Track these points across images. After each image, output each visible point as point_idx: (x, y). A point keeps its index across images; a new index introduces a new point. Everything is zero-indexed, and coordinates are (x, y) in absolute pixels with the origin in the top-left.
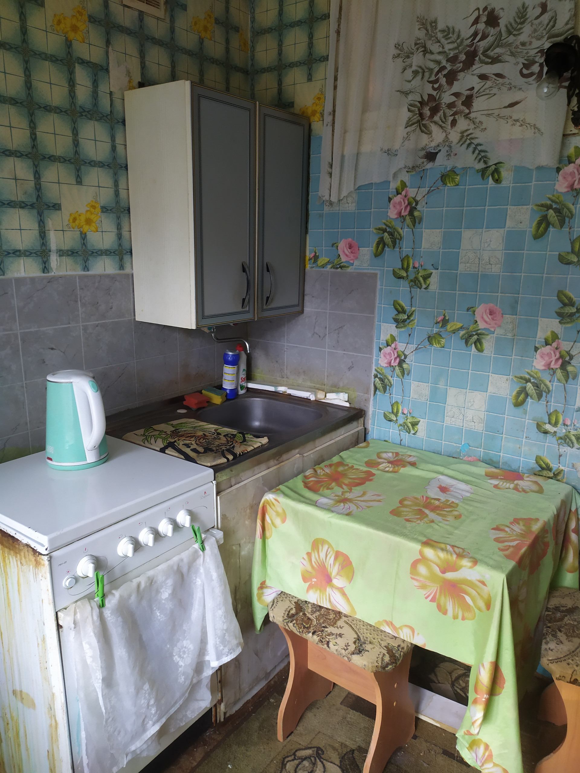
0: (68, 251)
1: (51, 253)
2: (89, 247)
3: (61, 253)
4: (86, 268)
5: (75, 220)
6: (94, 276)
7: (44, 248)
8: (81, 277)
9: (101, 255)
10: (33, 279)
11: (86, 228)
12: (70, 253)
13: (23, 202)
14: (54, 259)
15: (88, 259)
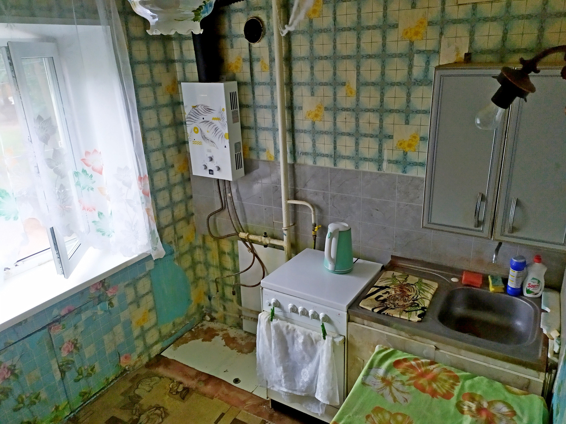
0: (394, 161)
1: (384, 161)
2: (408, 160)
3: (390, 162)
4: (404, 172)
5: (401, 144)
6: (408, 177)
7: (380, 158)
8: (399, 176)
9: (416, 165)
10: (371, 173)
11: (407, 149)
12: (395, 162)
13: (372, 134)
14: (385, 165)
15: (406, 167)
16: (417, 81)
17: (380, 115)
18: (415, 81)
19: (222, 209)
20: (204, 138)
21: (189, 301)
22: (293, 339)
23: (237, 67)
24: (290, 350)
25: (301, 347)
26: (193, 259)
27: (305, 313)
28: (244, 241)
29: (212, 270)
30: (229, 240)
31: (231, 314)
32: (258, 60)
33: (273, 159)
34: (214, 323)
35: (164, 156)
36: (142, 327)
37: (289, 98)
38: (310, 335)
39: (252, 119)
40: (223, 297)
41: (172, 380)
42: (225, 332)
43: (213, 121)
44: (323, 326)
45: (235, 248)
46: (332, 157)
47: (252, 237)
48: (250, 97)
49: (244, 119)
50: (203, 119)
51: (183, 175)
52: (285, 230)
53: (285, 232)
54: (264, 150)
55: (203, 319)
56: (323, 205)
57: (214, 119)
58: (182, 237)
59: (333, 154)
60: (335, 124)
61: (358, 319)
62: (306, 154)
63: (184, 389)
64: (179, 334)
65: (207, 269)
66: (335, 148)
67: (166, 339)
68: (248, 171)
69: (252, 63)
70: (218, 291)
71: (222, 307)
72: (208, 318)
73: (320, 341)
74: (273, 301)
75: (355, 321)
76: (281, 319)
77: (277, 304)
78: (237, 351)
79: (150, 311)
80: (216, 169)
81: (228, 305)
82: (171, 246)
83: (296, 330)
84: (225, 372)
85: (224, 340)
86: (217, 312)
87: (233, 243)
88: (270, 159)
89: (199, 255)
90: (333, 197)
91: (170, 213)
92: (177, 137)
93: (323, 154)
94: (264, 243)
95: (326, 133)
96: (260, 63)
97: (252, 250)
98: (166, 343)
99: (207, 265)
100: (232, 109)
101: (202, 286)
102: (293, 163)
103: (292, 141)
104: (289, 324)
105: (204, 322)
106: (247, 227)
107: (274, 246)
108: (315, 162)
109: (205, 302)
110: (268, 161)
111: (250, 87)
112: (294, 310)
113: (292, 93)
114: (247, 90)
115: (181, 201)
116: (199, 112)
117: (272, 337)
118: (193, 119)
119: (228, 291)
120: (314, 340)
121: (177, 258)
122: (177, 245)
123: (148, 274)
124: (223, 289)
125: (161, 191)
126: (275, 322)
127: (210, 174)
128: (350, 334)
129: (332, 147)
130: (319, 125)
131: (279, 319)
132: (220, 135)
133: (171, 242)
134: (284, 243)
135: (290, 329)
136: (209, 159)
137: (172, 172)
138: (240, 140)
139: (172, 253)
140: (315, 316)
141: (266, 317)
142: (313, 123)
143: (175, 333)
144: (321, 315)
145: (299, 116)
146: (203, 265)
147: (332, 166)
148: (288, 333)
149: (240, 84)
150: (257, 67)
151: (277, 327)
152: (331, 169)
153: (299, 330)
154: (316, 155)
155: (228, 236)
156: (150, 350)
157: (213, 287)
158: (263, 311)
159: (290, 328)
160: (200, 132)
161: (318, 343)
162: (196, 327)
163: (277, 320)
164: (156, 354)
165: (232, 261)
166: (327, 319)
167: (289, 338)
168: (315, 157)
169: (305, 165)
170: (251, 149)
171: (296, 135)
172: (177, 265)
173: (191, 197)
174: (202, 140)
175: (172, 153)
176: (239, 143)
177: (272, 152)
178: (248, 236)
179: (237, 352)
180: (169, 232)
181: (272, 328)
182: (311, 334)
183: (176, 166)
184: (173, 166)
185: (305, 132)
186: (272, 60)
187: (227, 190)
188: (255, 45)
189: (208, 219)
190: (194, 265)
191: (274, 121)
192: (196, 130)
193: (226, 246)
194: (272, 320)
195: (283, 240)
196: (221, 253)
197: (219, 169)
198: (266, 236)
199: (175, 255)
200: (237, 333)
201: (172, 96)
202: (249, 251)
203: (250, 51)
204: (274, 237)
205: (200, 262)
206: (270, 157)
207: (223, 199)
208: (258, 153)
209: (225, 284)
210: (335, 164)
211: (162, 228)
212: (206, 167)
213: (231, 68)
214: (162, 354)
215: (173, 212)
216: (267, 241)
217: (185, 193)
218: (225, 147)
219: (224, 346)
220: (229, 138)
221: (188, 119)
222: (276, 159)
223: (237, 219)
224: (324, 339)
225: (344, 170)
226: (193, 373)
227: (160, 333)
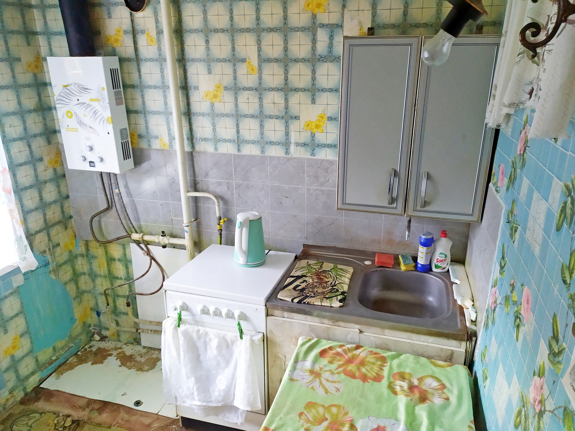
0: (302, 143)
1: (291, 144)
2: (316, 142)
3: (297, 144)
4: (313, 154)
5: (308, 125)
6: (317, 160)
7: (287, 141)
8: (308, 160)
9: (324, 147)
10: (278, 158)
11: (315, 130)
12: (303, 145)
13: (277, 116)
14: (292, 148)
15: (314, 149)
16: (322, 57)
17: (285, 94)
18: (320, 57)
19: (108, 208)
20: (81, 123)
21: (72, 320)
22: (206, 344)
23: (117, 40)
24: (202, 358)
25: (215, 352)
26: (74, 270)
27: (218, 313)
28: (138, 243)
29: (99, 281)
30: (119, 244)
31: (126, 329)
32: (143, 32)
33: (167, 147)
34: (105, 342)
35: (29, 146)
36: (12, 357)
37: (183, 76)
38: (225, 336)
39: (139, 101)
40: (115, 311)
41: (56, 414)
42: (119, 351)
43: (91, 103)
44: (239, 324)
45: (127, 253)
46: (235, 142)
47: (147, 238)
48: (136, 75)
49: (130, 101)
50: (78, 100)
51: (55, 170)
52: (187, 226)
53: (186, 229)
54: (156, 137)
55: (91, 338)
56: (227, 196)
57: (91, 100)
58: (58, 245)
59: (236, 138)
60: (236, 105)
61: (277, 312)
62: (205, 140)
63: (73, 422)
64: (62, 360)
65: (94, 281)
66: (238, 132)
67: (46, 368)
68: (137, 163)
69: (135, 35)
70: (108, 305)
71: (115, 322)
72: (97, 337)
73: (237, 342)
74: (179, 304)
75: (274, 315)
76: (190, 324)
77: (185, 307)
78: (136, 369)
79: (22, 336)
80: (99, 160)
81: (122, 319)
82: (45, 256)
83: (208, 333)
84: (123, 395)
85: (118, 360)
86: (107, 329)
87: (124, 247)
88: (163, 148)
89: (81, 265)
90: (239, 186)
91: (41, 216)
92: (45, 125)
93: (225, 139)
94: (163, 243)
95: (226, 115)
96: (145, 35)
97: (148, 253)
98: (46, 372)
99: (93, 276)
100: (114, 89)
101: (88, 301)
102: (191, 150)
103: (188, 126)
104: (200, 327)
105: (93, 343)
106: (140, 227)
107: (174, 246)
108: (216, 149)
109: (93, 319)
110: (162, 150)
111: (135, 64)
112: (205, 311)
113: (185, 72)
114: (132, 67)
115: (55, 202)
116: (71, 92)
117: (181, 346)
118: (65, 101)
119: (121, 303)
120: (229, 341)
121: (54, 270)
122: (53, 254)
123: (17, 291)
124: (114, 301)
125: (27, 189)
126: (182, 327)
127: (90, 166)
128: (270, 330)
129: (235, 130)
130: (219, 107)
131: (187, 324)
132: (101, 120)
133: (45, 252)
134: (187, 241)
135: (202, 334)
136: (88, 149)
137: (41, 167)
138: (126, 126)
139: (47, 264)
140: (230, 315)
141: (172, 324)
142: (212, 105)
143: (56, 360)
144: (237, 314)
145: (195, 97)
146: (87, 277)
147: (236, 152)
148: (199, 338)
149: (121, 60)
150: (142, 40)
151: (186, 334)
152: (234, 155)
153: (212, 333)
154: (217, 140)
155: (118, 239)
156: (26, 383)
157: (102, 301)
158: (168, 317)
159: (201, 332)
160: (74, 117)
161: (234, 344)
162: (83, 350)
163: (186, 325)
164: (34, 386)
165: (124, 268)
166: (243, 317)
167: (200, 344)
168: (216, 143)
169: (205, 153)
170: (140, 136)
171: (194, 119)
172: (55, 278)
173: (68, 197)
174: (78, 126)
175: (39, 144)
176: (125, 129)
177: (166, 139)
178: (142, 237)
179: (136, 371)
180: (41, 239)
181: (180, 335)
182: (227, 335)
183: (46, 159)
184: (41, 159)
185: (203, 115)
186: (160, 32)
187: (113, 185)
188: (138, 15)
189: (91, 221)
190: (76, 277)
191: (166, 104)
192: (69, 114)
193: (116, 251)
194: (179, 326)
195: (184, 238)
196: (110, 260)
197: (102, 160)
198: (164, 234)
199: (51, 267)
200: (134, 350)
201: (35, 75)
202: (144, 254)
203: (132, 21)
204: (173, 236)
205: (84, 274)
206: (164, 145)
207: (109, 197)
208: (149, 141)
209: (116, 296)
210: (239, 150)
211: (32, 235)
212: (85, 159)
213: (110, 41)
214: (40, 386)
215: (45, 215)
216: (165, 240)
217: (59, 192)
218: (108, 133)
219: (120, 366)
220: (112, 123)
221: (58, 102)
222: (171, 147)
223: (128, 219)
224: (241, 338)
225: (249, 156)
226: (82, 403)
227: (37, 361)
